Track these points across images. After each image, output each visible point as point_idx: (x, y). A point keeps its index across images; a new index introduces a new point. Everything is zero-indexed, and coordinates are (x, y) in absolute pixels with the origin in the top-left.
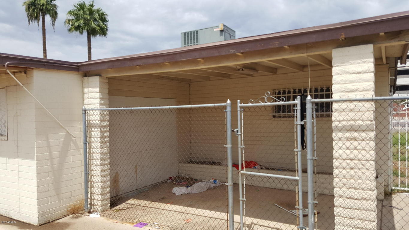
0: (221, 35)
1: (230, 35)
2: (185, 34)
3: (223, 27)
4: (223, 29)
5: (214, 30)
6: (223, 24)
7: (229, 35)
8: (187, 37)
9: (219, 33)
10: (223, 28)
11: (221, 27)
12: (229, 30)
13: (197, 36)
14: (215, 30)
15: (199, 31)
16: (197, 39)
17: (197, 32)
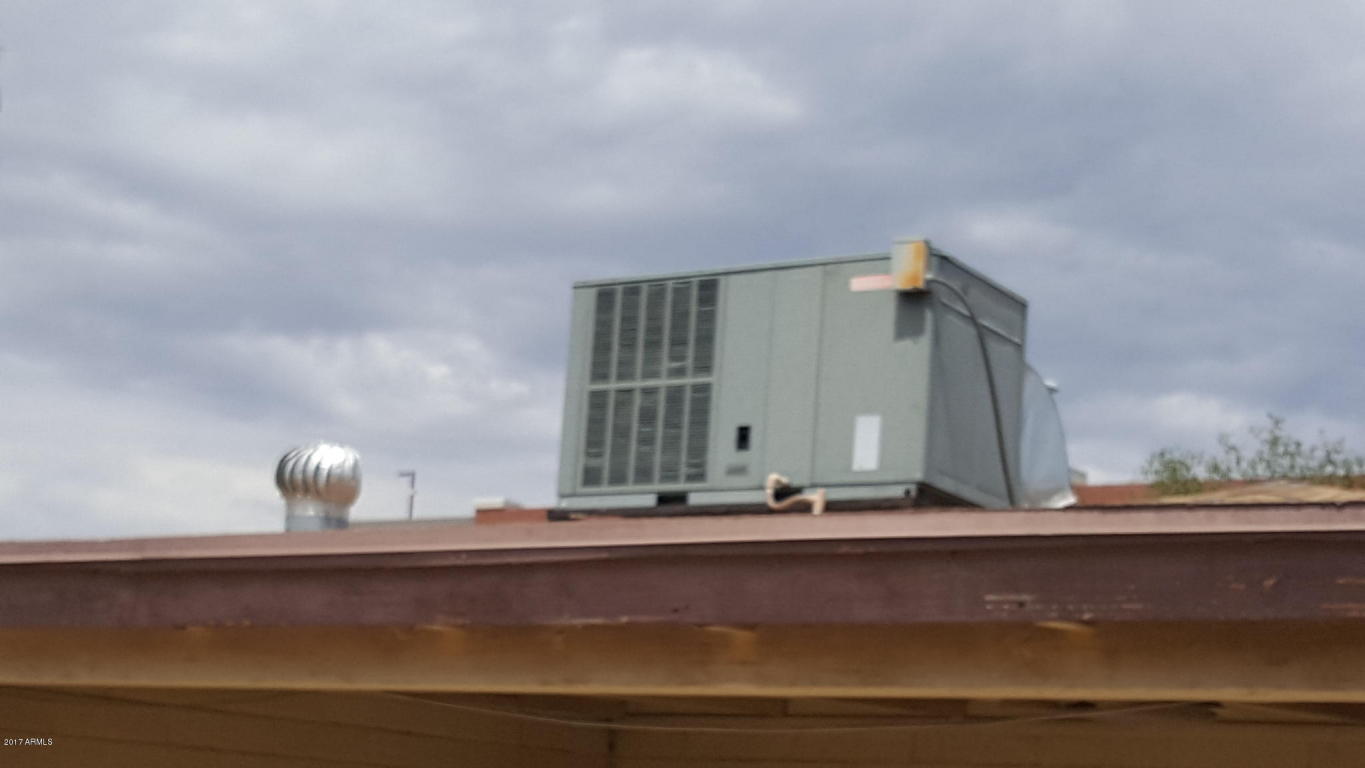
0: (906, 328)
1: (982, 334)
2: (605, 295)
3: (928, 267)
4: (920, 285)
5: (847, 284)
6: (927, 243)
7: (972, 331)
8: (624, 319)
9: (890, 310)
10: (929, 276)
11: (907, 269)
12: (975, 295)
13: (708, 319)
14: (859, 284)
15: (723, 280)
16: (706, 339)
17: (708, 288)
